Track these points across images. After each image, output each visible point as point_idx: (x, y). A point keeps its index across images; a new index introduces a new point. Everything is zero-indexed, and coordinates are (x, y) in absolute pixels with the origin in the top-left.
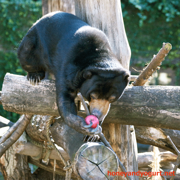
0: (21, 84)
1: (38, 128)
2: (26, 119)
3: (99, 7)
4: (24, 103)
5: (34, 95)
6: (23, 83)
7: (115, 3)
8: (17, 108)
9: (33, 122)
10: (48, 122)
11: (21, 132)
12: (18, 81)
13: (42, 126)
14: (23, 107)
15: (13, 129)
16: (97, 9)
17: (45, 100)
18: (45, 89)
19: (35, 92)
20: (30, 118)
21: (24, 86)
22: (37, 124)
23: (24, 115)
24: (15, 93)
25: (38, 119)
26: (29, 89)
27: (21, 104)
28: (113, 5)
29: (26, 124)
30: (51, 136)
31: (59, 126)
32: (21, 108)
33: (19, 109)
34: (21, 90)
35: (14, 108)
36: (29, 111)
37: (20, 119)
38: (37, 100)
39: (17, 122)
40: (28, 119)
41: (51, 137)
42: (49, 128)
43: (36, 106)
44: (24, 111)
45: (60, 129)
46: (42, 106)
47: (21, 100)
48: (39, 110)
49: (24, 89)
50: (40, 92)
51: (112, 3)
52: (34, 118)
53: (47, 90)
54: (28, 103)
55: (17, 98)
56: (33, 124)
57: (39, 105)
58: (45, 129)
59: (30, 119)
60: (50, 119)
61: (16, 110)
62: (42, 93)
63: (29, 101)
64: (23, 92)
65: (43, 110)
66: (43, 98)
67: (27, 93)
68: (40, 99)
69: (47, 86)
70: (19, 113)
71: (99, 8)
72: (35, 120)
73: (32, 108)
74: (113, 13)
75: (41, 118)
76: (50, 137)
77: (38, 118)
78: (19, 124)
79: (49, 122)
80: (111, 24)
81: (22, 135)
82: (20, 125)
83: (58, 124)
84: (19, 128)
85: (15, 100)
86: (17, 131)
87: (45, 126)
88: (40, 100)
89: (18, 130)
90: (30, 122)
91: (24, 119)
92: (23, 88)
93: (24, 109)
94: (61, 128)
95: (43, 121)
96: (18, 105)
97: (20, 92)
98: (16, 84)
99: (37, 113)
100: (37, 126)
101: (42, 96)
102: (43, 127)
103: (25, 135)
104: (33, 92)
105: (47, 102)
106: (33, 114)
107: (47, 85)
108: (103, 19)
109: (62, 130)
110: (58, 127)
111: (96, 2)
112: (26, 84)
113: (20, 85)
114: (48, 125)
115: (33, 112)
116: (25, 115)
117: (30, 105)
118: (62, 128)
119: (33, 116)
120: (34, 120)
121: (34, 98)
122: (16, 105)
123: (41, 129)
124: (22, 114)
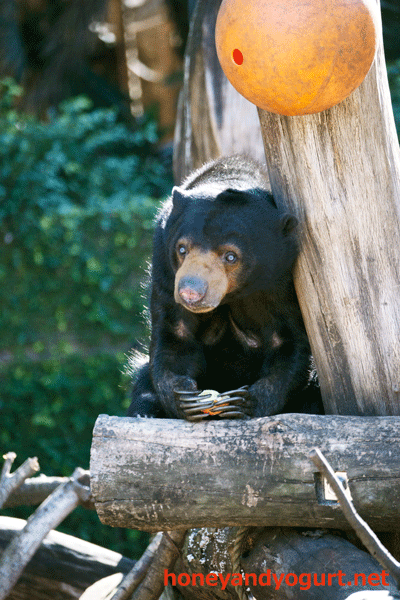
0: (143, 441)
1: (207, 568)
2: (168, 544)
3: (343, 194)
4: (159, 497)
5: (184, 471)
6: (150, 440)
7: (390, 178)
8: (140, 515)
9: (189, 553)
10: (233, 546)
11: (158, 586)
12: (134, 434)
13: (219, 561)
14: (158, 508)
15: (135, 578)
16: (338, 201)
17: (219, 482)
18: (215, 449)
19: (187, 460)
20: (179, 541)
21: (152, 446)
22: (203, 556)
23: (160, 534)
24: (130, 472)
25: (204, 542)
26: (168, 454)
27: (148, 502)
28: (383, 184)
29: (169, 560)
30: (248, 589)
31: (269, 556)
32: (152, 513)
33: (146, 516)
34: (145, 461)
35: (132, 516)
36: (176, 520)
37: (152, 548)
38: (194, 484)
39: (144, 557)
40: (174, 542)
41: (249, 592)
42: (240, 565)
43: (195, 503)
44: (162, 520)
45: (271, 564)
46: (211, 502)
47: (147, 489)
48: (204, 514)
49: (153, 456)
50: (202, 459)
51: (382, 177)
52: (191, 538)
53: (221, 452)
54: (171, 495)
55: (137, 486)
56: (190, 558)
57: (202, 500)
58: (226, 567)
59: (180, 544)
60: (238, 539)
61: (137, 522)
62: (206, 461)
63: (171, 490)
64: (151, 466)
65: (217, 512)
66: (211, 476)
67: (163, 467)
68: (204, 479)
69: (219, 439)
70: (146, 528)
71: (343, 199)
72: (194, 543)
73: (181, 509)
74: (386, 207)
75: (212, 538)
76: (244, 590)
77: (203, 537)
78: (151, 560)
79: (235, 549)
80: (386, 239)
81: (162, 596)
82: (153, 565)
83: (266, 550)
84: (150, 574)
85: (132, 490)
86: (146, 583)
87: (225, 560)
88: (202, 484)
89: (148, 581)
90: (181, 553)
91: (163, 545)
92: (149, 453)
93: (159, 515)
94: (274, 562)
95: (219, 544)
96: (141, 505)
97: (142, 465)
98: (128, 445)
99: (199, 523)
100: (203, 561)
101: (207, 469)
102: (222, 564)
103: (171, 592)
104: (181, 461)
105: (225, 486)
106: (189, 526)
107: (219, 435)
108: (360, 228)
109: (280, 567)
110: (264, 558)
111: (335, 180)
112: (159, 440)
113: (140, 445)
114: (234, 554)
115: (186, 522)
116: (165, 534)
117: (177, 500)
118: (278, 561)
119: (187, 533)
120: (191, 546)
121: (187, 477)
122: (135, 505)
123: (215, 569)
124: (157, 531)
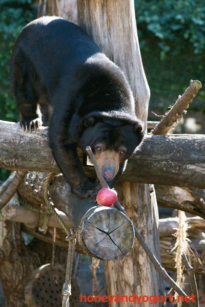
0: (12, 132)
1: (33, 188)
2: (18, 176)
3: (109, 35)
4: (16, 157)
5: (28, 147)
6: (15, 132)
7: (130, 30)
8: (7, 163)
9: (27, 181)
10: (45, 180)
11: (12, 193)
12: (8, 129)
13: (39, 185)
14: (15, 161)
15: (2, 189)
16: (107, 38)
17: (42, 153)
18: (42, 139)
19: (30, 143)
20: (23, 176)
21: (15, 135)
22: (32, 183)
23: (15, 172)
24: (5, 145)
25: (33, 177)
26: (22, 139)
27: (11, 158)
28: (127, 33)
29: (18, 183)
30: (50, 198)
31: (60, 186)
32: (12, 163)
33: (9, 164)
34: (12, 141)
35: (3, 163)
36: (22, 167)
37: (11, 177)
38: (32, 153)
39: (7, 181)
40: (21, 176)
41: (50, 200)
42: (47, 188)
43: (31, 161)
44: (16, 166)
45: (61, 189)
46: (38, 161)
47: (11, 153)
48: (34, 166)
49: (15, 139)
50: (36, 142)
51: (126, 30)
52: (28, 175)
53: (45, 141)
54: (21, 156)
55: (7, 151)
56: (27, 183)
57: (35, 160)
58: (42, 189)
59: (23, 178)
60: (48, 177)
61: (6, 166)
62: (38, 144)
63: (22, 154)
64: (14, 143)
65: (40, 166)
66: (39, 150)
67: (19, 144)
68: (36, 151)
69: (45, 135)
70: (9, 169)
71: (109, 37)
72: (29, 177)
73: (25, 163)
74: (127, 43)
75: (37, 176)
76: (48, 199)
77: (33, 175)
78: (10, 183)
79: (47, 181)
80: (125, 57)
81: (13, 197)
82: (11, 185)
83: (59, 183)
84: (9, 188)
85: (5, 152)
86: (7, 192)
87: (42, 186)
88: (35, 153)
89: (8, 191)
90: (23, 181)
91: (16, 177)
92: (14, 138)
93: (15, 164)
94: (62, 188)
95: (40, 179)
96: (8, 159)
97: (10, 142)
98: (5, 133)
99: (32, 169)
100: (32, 185)
101: (38, 147)
102: (40, 187)
103: (17, 196)
104: (27, 142)
105: (45, 155)
106: (28, 170)
107: (45, 133)
108: (115, 51)
109: (64, 191)
110: (58, 186)
111: (106, 29)
112: (18, 133)
113: (10, 134)
114: (46, 183)
115: (27, 168)
116: (17, 172)
117: (23, 159)
118: (64, 188)
119: (27, 173)
120: (28, 178)
121: (29, 150)
122: (6, 159)
123: (37, 189)
124: (14, 171)
